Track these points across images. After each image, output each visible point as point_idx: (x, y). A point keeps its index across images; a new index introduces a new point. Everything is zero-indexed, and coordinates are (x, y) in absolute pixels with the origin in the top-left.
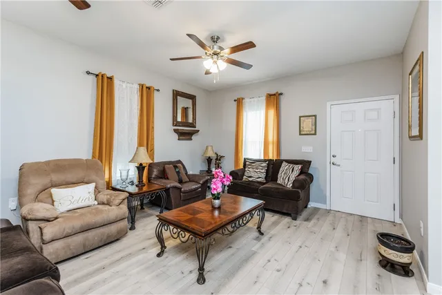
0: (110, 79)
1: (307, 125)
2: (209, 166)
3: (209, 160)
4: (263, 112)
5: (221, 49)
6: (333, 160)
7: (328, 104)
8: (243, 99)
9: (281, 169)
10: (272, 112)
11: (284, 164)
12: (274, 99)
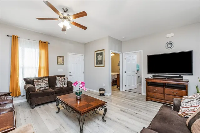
5: (68, 15)
6: (70, 74)
7: (68, 53)
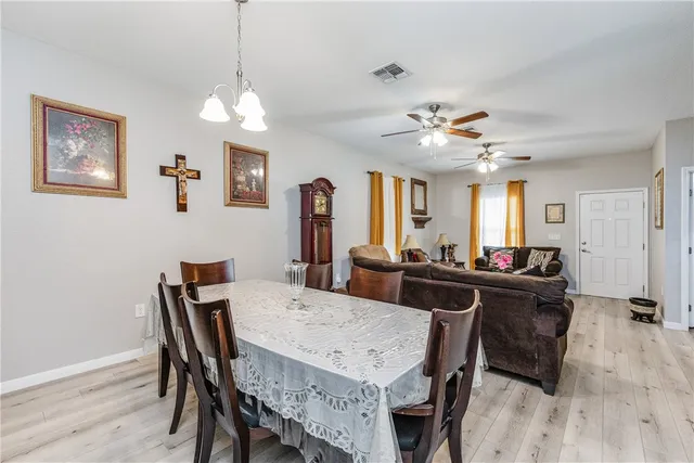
0: (381, 174)
1: (555, 213)
2: (443, 255)
3: (443, 249)
4: (504, 199)
6: (583, 247)
7: (577, 193)
8: (479, 185)
9: (530, 256)
10: (514, 200)
11: (533, 251)
12: (517, 187)
